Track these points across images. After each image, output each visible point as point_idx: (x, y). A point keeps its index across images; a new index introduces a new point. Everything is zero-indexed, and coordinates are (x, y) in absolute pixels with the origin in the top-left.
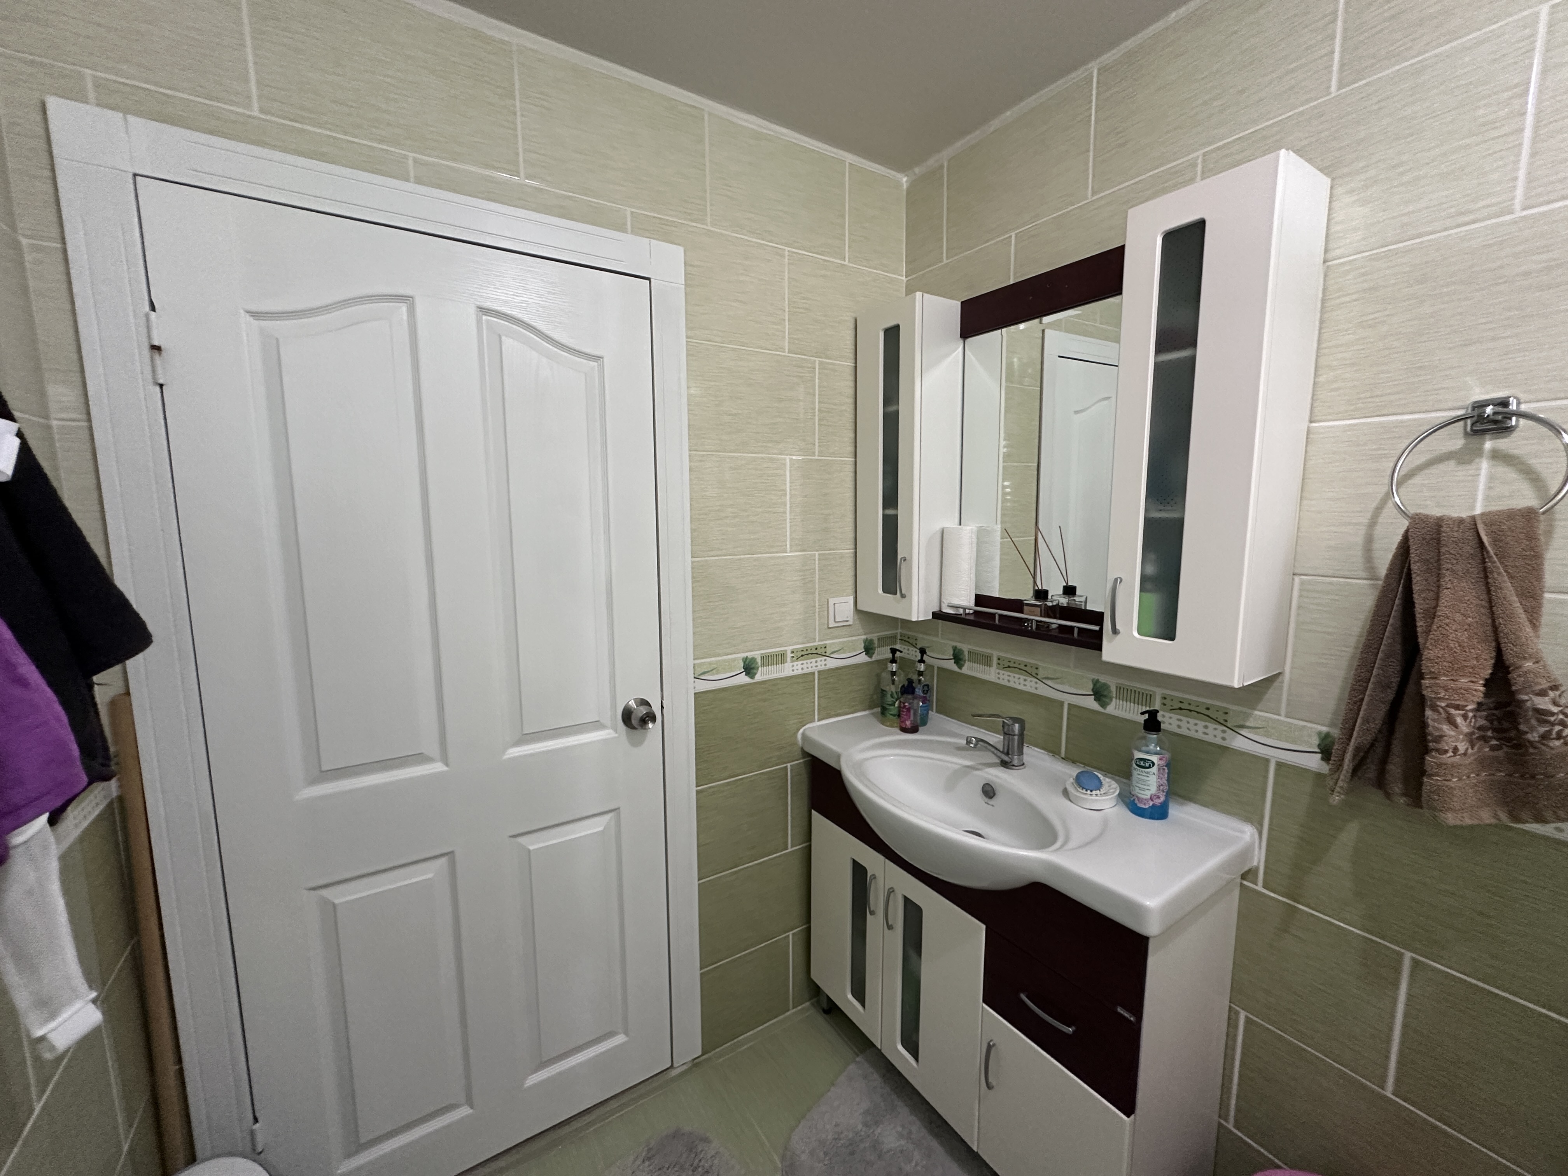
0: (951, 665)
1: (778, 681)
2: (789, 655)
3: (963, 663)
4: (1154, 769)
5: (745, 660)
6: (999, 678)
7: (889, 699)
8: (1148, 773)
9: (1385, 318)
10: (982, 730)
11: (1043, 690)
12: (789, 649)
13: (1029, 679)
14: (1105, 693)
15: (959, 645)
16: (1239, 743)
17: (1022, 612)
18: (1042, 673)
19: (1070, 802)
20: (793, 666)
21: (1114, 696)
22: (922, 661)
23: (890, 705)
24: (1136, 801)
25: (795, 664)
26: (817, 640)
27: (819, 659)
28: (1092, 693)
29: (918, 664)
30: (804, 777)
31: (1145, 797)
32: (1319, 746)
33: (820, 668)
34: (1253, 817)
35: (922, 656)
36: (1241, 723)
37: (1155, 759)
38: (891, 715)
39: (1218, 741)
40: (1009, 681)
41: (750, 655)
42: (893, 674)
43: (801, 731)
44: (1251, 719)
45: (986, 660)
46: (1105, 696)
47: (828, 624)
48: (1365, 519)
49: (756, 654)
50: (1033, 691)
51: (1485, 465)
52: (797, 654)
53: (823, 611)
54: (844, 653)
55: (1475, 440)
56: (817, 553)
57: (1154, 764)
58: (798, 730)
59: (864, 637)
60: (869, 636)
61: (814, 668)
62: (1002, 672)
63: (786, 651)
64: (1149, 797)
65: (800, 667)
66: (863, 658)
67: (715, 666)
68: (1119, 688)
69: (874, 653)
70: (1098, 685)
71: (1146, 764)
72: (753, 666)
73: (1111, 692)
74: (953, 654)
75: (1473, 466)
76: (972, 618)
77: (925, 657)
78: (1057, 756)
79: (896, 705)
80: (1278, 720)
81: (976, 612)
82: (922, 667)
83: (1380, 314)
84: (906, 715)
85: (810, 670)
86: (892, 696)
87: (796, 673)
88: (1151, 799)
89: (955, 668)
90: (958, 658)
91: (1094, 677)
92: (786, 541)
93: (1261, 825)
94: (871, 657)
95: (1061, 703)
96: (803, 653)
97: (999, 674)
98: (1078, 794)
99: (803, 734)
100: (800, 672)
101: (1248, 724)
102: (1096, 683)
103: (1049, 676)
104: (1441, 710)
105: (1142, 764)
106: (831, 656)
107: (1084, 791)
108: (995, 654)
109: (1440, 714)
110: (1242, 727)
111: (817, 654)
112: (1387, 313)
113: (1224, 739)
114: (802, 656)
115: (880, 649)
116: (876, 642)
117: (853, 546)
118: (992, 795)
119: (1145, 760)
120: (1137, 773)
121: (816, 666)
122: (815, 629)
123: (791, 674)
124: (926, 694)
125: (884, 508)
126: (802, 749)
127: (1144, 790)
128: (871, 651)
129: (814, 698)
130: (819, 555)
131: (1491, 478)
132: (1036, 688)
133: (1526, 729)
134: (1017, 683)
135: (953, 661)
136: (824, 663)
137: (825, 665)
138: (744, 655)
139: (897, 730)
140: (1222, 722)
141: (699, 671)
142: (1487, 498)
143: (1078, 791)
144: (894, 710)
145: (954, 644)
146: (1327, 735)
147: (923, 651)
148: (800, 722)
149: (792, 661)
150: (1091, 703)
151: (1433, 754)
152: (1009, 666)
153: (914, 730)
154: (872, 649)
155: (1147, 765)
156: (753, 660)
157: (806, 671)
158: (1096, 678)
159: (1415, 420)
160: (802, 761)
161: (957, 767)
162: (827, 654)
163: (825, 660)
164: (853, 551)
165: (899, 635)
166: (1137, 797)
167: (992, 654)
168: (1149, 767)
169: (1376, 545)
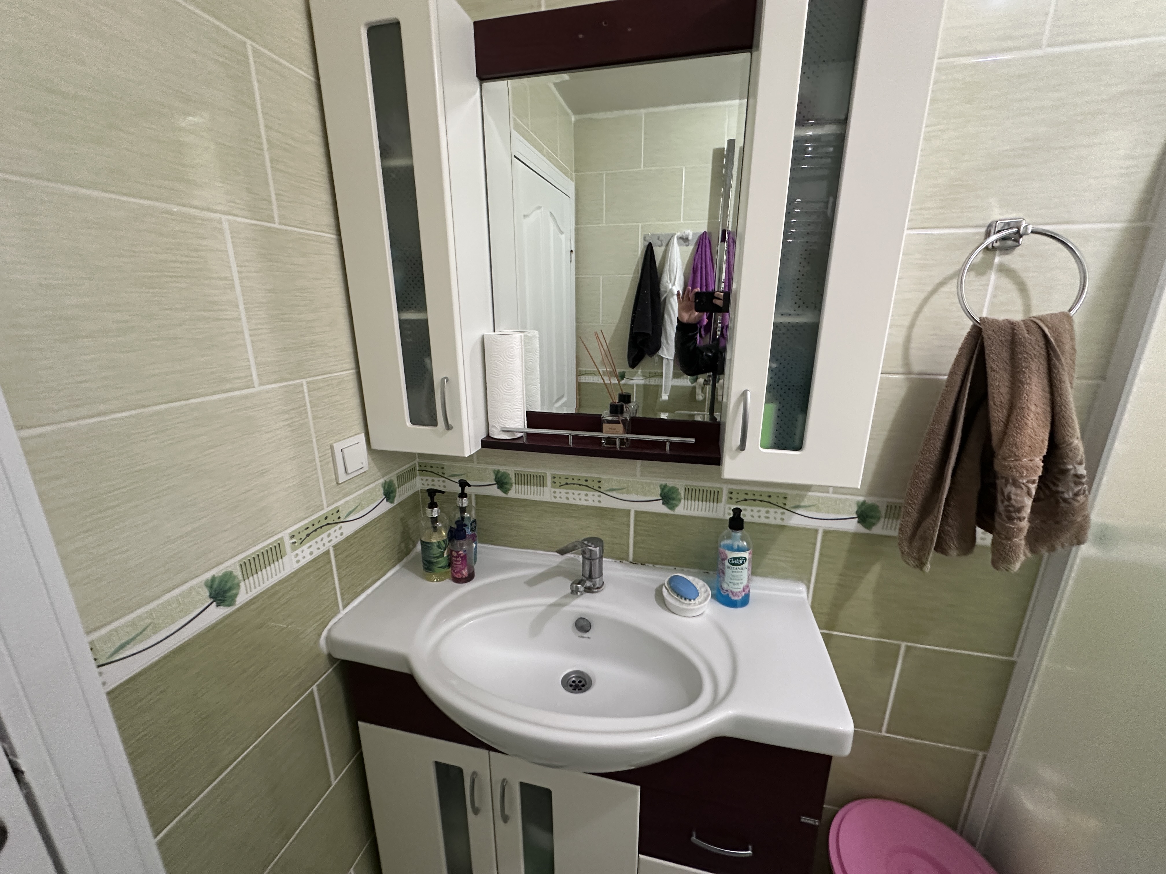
0: (495, 491)
1: (278, 588)
2: (288, 542)
3: (508, 486)
4: (746, 564)
5: (210, 584)
6: (555, 497)
7: (436, 551)
8: (742, 569)
9: (940, 133)
10: (539, 552)
11: (607, 502)
12: (286, 534)
13: (590, 493)
14: (674, 496)
15: (502, 469)
16: (795, 521)
17: (601, 430)
18: (605, 486)
19: (672, 615)
20: (297, 555)
21: (683, 496)
22: (463, 495)
23: (438, 557)
24: (731, 595)
25: (298, 551)
26: (325, 505)
27: (331, 531)
28: (660, 498)
29: (459, 500)
30: (338, 688)
31: (739, 590)
32: (857, 513)
33: (335, 541)
34: (802, 576)
35: (463, 490)
36: (797, 503)
37: (746, 555)
38: (441, 567)
39: (779, 522)
40: (567, 498)
41: (217, 571)
42: (434, 520)
43: (324, 634)
44: (806, 500)
45: (539, 481)
46: (674, 499)
47: (337, 479)
48: (906, 322)
49: (232, 565)
50: (597, 504)
51: (993, 276)
52: (300, 536)
53: (327, 463)
54: (363, 508)
55: (990, 254)
56: (304, 381)
57: (745, 559)
58: (320, 635)
59: (382, 481)
60: (387, 478)
61: (327, 545)
62: (558, 490)
63: (281, 539)
64: (742, 589)
65: (307, 552)
66: (386, 506)
67: (148, 621)
68: (687, 490)
69: (394, 497)
70: (666, 490)
71: (736, 562)
72: (229, 585)
73: (679, 494)
74: (495, 480)
75: (984, 278)
76: (525, 441)
77: (467, 490)
78: (624, 562)
79: (445, 555)
80: (827, 498)
81: (528, 434)
82: (465, 502)
83: (934, 128)
84: (461, 564)
85: (323, 549)
86: (439, 547)
87: (303, 562)
88: (744, 590)
89: (499, 493)
90: (502, 482)
91: (661, 482)
92: (249, 367)
93: (809, 582)
94: (392, 502)
95: (628, 511)
96: (308, 531)
97: (555, 492)
98: (684, 606)
99: (328, 639)
100: (309, 558)
101: (802, 504)
102: (663, 488)
103: (614, 487)
104: (1023, 486)
105: (737, 562)
106: (348, 519)
107: (687, 602)
108: (549, 474)
109: (1022, 489)
110: (798, 507)
111: (328, 524)
112: (942, 127)
113: (782, 519)
114: (308, 535)
115: (401, 489)
116: (395, 482)
117: (352, 365)
118: (588, 628)
119: (739, 558)
120: (729, 572)
121: (330, 541)
122: (320, 491)
123: (297, 566)
124: (474, 530)
125: (400, 309)
126: (330, 656)
127: (738, 584)
128: (392, 495)
129: (334, 583)
130: (308, 383)
131: (996, 288)
132: (600, 502)
133: (1063, 490)
134: (578, 499)
135: (496, 486)
136: (338, 532)
137: (342, 534)
138: (208, 576)
139: (449, 583)
140: (782, 506)
141: (108, 649)
142: (992, 304)
143: (683, 603)
144: (443, 561)
145: (496, 468)
146: (864, 503)
147: (463, 484)
148: (322, 623)
149: (294, 550)
150: (659, 507)
151: (1015, 521)
152: (567, 484)
153: (470, 577)
154: (392, 492)
155: (741, 562)
156: (228, 576)
157: (316, 553)
158: (663, 483)
159: (953, 234)
160: (330, 670)
161: (541, 609)
162: (341, 520)
163: (340, 528)
164: (353, 371)
165: (417, 465)
166: (731, 591)
167: (546, 474)
168: (743, 563)
169: (913, 345)
